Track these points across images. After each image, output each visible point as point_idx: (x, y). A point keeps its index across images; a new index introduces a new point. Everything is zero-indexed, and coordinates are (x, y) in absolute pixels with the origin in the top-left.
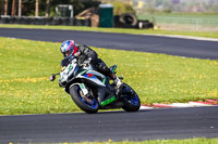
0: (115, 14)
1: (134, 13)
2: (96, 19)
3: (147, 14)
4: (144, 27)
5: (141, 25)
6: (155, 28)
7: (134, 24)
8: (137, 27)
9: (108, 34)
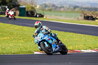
0: (26, 10)
1: (35, 11)
2: (18, 12)
3: (40, 11)
4: (39, 17)
5: (38, 16)
6: (44, 17)
7: (35, 15)
8: (36, 17)
9: (21, 19)
